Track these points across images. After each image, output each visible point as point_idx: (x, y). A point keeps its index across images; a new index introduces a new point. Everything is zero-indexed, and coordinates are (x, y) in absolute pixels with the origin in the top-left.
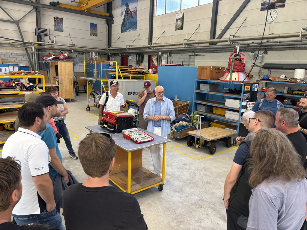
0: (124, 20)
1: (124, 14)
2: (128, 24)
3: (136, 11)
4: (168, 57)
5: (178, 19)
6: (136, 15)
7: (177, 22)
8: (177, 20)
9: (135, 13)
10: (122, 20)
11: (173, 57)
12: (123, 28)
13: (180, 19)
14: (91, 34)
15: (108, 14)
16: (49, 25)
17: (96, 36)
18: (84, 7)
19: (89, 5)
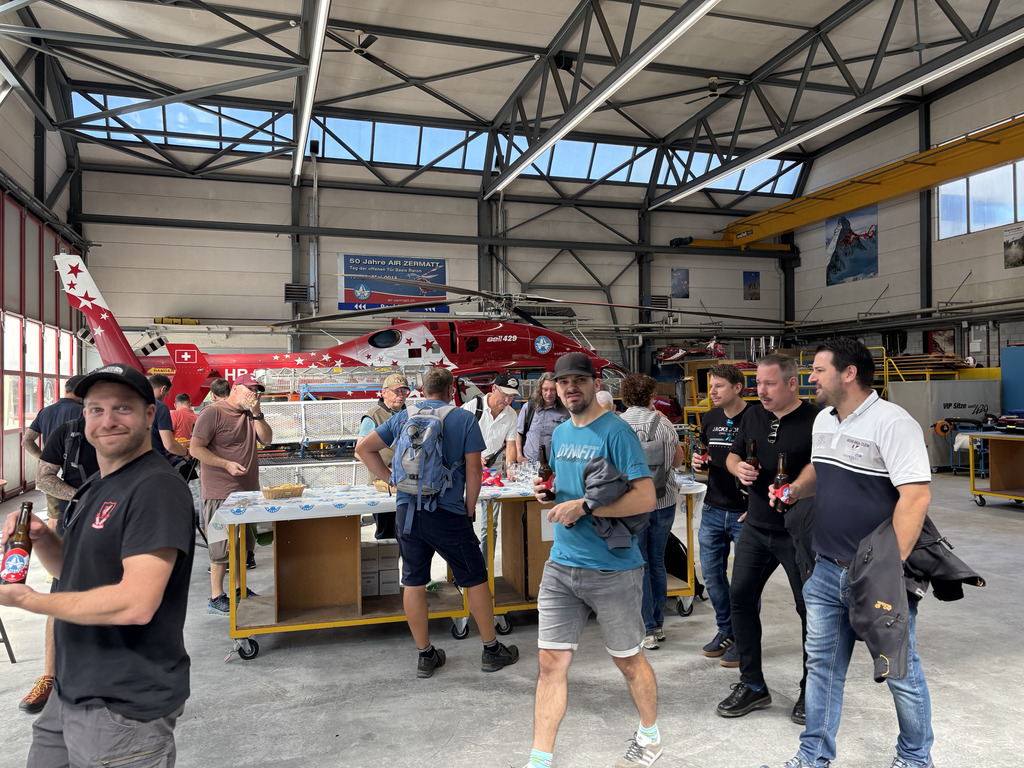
0: (835, 256)
1: (833, 244)
2: (847, 263)
3: (875, 233)
4: (988, 332)
5: (1011, 243)
6: (875, 242)
7: (1009, 250)
8: (1007, 245)
9: (871, 237)
10: (830, 257)
11: (1004, 331)
12: (831, 275)
13: (1015, 242)
14: (745, 295)
15: (787, 247)
16: (662, 285)
17: (758, 299)
18: (741, 239)
19: (758, 234)
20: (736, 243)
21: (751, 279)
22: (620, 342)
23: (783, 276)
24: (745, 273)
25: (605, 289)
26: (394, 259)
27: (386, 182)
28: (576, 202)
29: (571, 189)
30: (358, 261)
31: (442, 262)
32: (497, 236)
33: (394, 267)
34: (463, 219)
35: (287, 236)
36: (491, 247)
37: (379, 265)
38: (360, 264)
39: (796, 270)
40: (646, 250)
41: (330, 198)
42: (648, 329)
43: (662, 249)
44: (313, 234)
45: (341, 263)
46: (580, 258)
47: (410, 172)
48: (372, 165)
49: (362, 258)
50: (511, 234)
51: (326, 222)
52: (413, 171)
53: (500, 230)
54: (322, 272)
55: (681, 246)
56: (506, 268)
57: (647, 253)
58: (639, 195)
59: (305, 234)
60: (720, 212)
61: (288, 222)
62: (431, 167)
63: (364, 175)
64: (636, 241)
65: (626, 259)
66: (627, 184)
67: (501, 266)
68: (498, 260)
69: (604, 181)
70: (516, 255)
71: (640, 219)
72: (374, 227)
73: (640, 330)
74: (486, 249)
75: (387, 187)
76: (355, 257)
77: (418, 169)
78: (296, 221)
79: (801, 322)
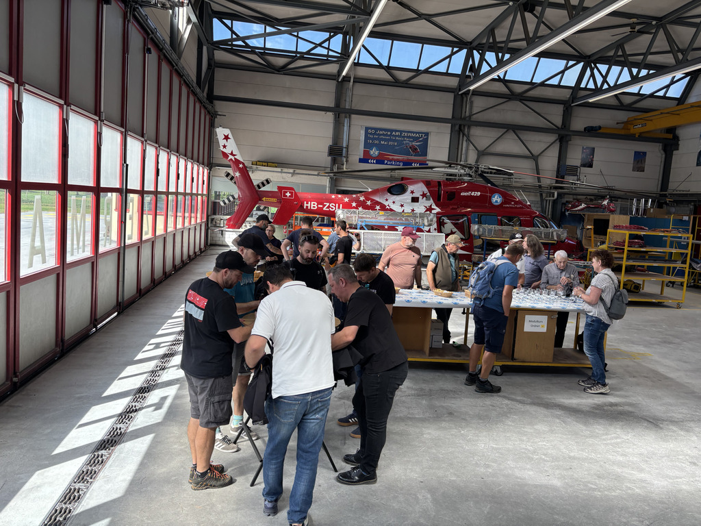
14: (633, 168)
15: (670, 136)
16: (575, 158)
17: (643, 171)
18: (637, 129)
19: (650, 127)
20: (632, 131)
21: (640, 157)
22: (541, 195)
23: (664, 156)
24: (635, 152)
25: (535, 158)
26: (396, 131)
27: (395, 79)
28: (522, 98)
29: (518, 89)
30: (373, 131)
31: (427, 134)
32: (465, 119)
33: (396, 136)
34: (443, 106)
35: (331, 113)
36: (460, 126)
37: (387, 135)
38: (375, 134)
39: (674, 152)
40: (567, 133)
41: (360, 90)
42: (562, 188)
43: (578, 133)
44: (347, 113)
45: (363, 132)
46: (520, 136)
47: (412, 74)
48: (388, 69)
49: (376, 129)
50: (474, 118)
51: (357, 105)
52: (414, 74)
53: (467, 114)
54: (351, 137)
55: (591, 131)
56: (469, 140)
57: (567, 135)
58: (566, 94)
59: (343, 113)
60: (624, 108)
61: (332, 105)
62: (426, 71)
63: (383, 75)
64: (560, 127)
65: (552, 138)
66: (559, 86)
67: (465, 138)
68: (464, 134)
69: (543, 84)
70: (476, 132)
71: (564, 111)
72: (385, 110)
73: (556, 188)
74: (457, 127)
75: (396, 83)
76: (372, 129)
77: (417, 72)
78: (338, 104)
79: (674, 190)
